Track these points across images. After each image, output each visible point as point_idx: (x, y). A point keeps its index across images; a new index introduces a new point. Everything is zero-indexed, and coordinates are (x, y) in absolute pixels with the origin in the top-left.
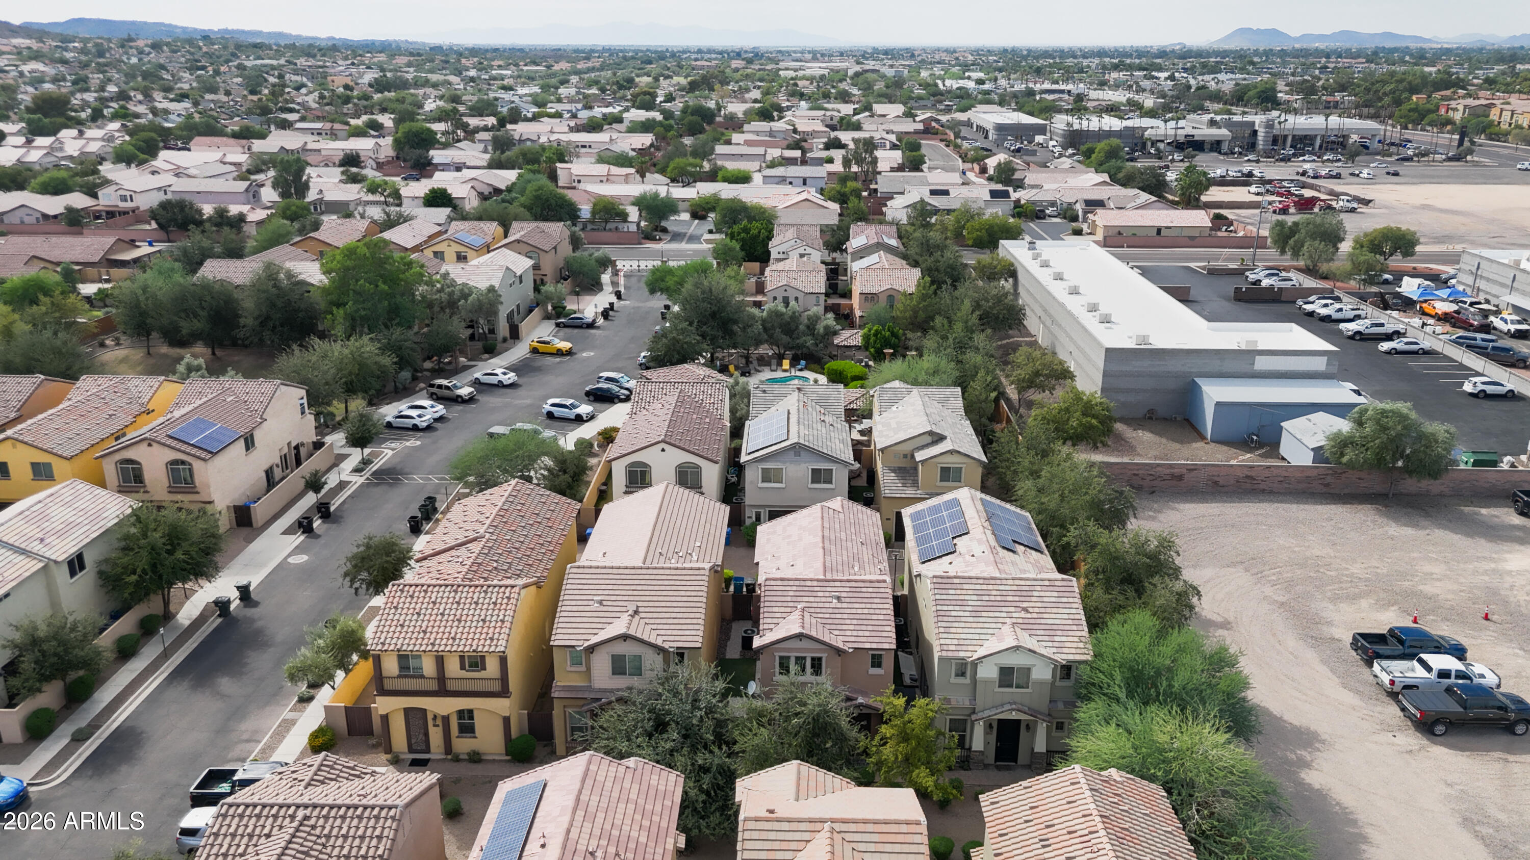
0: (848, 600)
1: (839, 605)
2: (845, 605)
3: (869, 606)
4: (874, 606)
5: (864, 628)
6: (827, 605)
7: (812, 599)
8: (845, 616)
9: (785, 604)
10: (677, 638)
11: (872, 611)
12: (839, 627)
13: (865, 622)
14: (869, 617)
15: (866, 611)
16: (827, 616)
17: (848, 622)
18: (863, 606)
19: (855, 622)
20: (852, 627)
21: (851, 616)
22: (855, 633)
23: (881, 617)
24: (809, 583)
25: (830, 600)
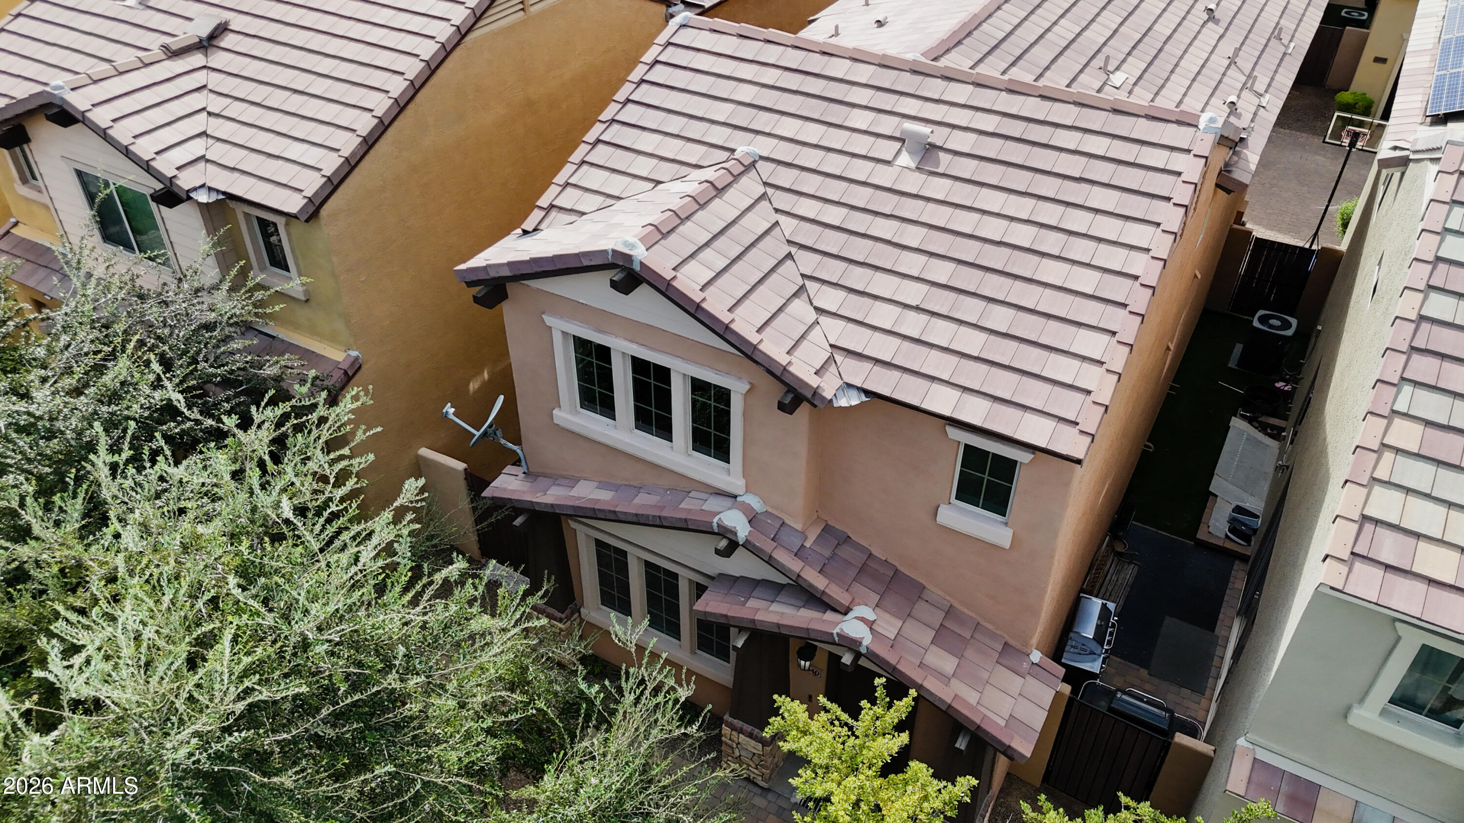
0: (967, 168)
1: (914, 183)
2: (938, 188)
3: (1050, 214)
4: (1078, 221)
5: (970, 310)
6: (860, 170)
7: (813, 133)
8: (913, 236)
9: (696, 130)
10: (252, 163)
11: (1052, 242)
12: (858, 278)
13: (993, 286)
14: (1025, 265)
15: (1023, 235)
16: (834, 216)
17: (912, 264)
18: (1022, 207)
19: (942, 272)
20: (913, 293)
21: (940, 243)
22: (913, 324)
23: (1087, 281)
24: (839, 68)
25: (886, 150)
